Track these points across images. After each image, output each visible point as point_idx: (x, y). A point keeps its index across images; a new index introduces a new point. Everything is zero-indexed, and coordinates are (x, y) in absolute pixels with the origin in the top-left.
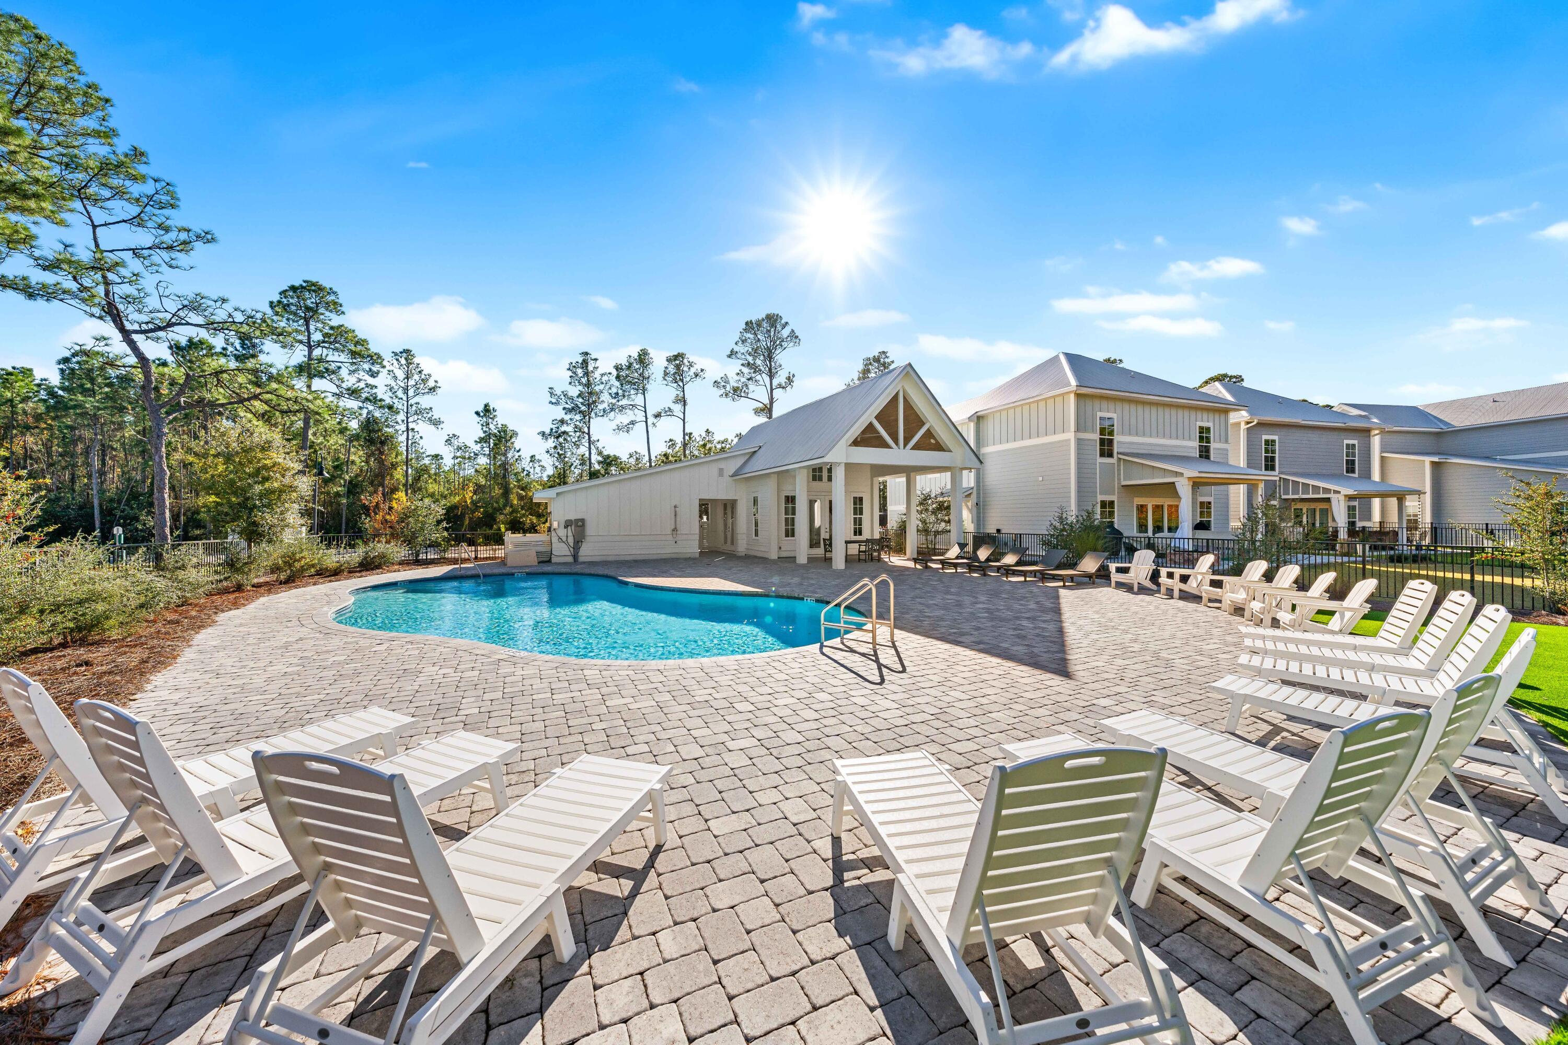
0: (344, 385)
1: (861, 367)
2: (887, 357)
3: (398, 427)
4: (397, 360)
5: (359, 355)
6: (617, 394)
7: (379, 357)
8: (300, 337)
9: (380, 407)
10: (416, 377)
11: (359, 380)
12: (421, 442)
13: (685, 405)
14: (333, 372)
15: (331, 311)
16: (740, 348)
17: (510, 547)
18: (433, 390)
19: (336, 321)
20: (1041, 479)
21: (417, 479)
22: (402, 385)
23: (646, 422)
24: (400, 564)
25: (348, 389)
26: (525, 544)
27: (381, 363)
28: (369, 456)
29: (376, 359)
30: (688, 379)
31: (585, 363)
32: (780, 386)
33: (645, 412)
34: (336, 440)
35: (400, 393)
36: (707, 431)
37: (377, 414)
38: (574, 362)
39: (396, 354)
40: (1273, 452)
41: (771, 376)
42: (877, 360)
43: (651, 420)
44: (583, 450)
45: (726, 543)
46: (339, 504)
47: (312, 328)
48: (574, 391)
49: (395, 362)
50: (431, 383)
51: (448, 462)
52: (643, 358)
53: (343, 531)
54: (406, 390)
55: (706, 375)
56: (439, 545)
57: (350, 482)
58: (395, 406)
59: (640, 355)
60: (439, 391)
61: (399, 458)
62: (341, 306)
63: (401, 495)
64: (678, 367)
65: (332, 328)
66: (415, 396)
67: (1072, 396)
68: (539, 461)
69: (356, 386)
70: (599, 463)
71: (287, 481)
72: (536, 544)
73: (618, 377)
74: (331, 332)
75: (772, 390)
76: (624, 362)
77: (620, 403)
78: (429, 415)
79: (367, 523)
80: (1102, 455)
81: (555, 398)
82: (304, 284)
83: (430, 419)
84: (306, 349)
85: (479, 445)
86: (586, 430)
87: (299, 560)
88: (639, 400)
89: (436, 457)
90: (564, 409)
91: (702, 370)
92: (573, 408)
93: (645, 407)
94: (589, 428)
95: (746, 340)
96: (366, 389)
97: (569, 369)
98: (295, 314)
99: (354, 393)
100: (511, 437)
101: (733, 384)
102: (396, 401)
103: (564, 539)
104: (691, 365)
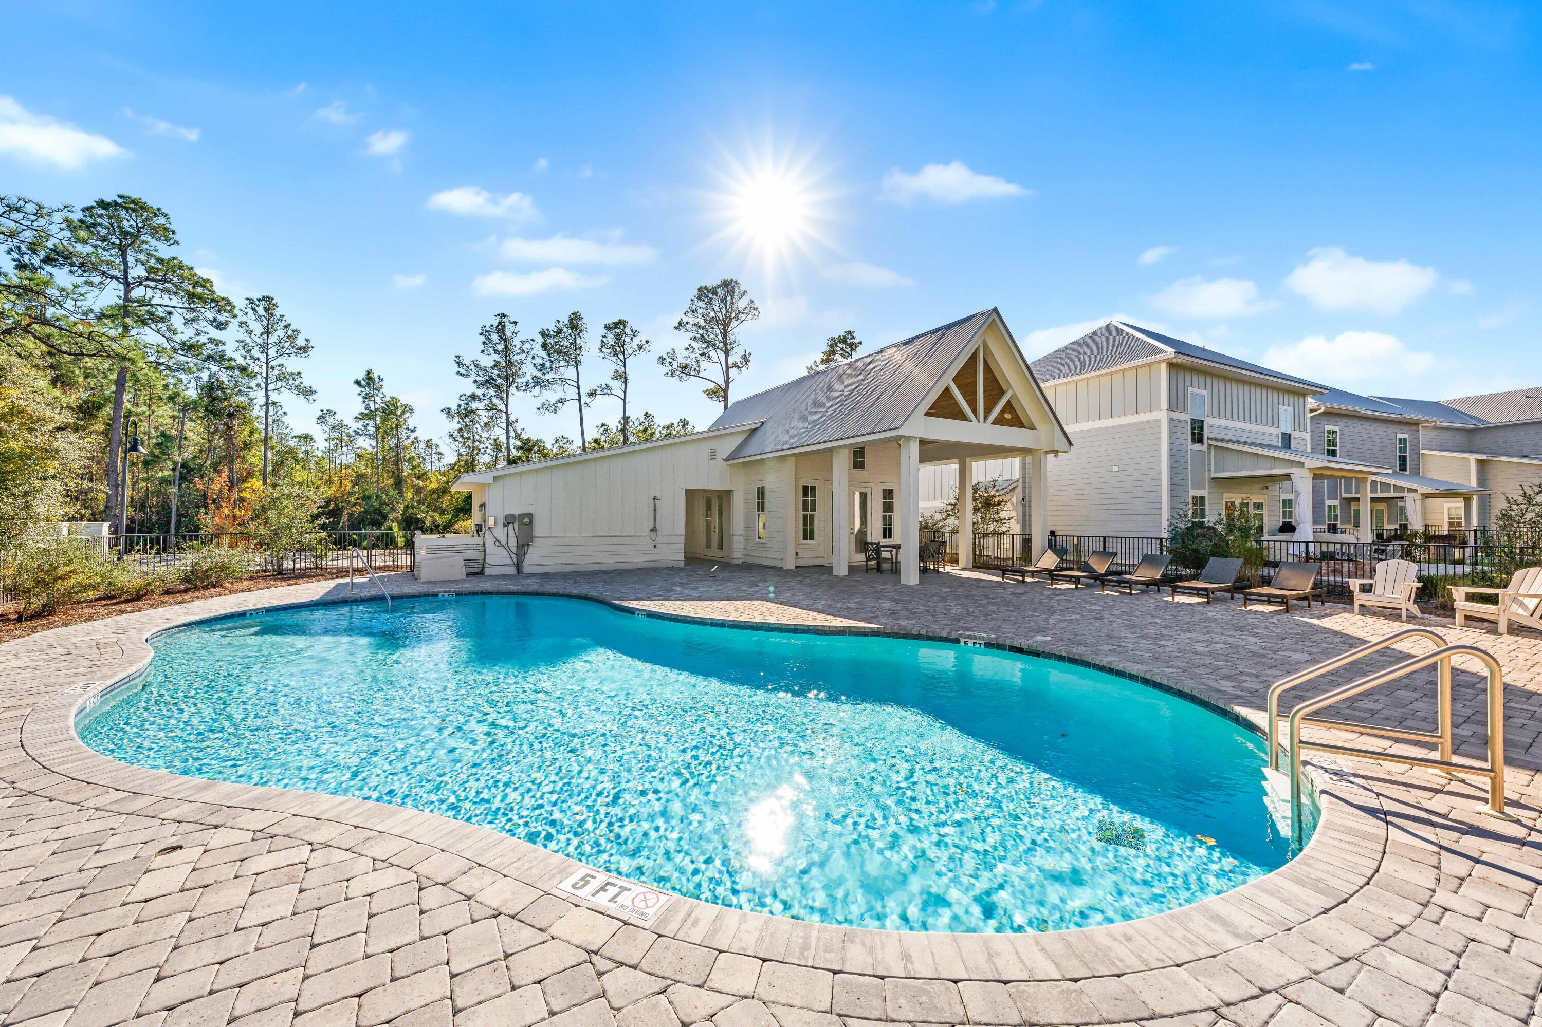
0: (177, 338)
1: (825, 348)
2: (854, 338)
3: (252, 394)
4: (253, 309)
5: (200, 298)
6: (543, 365)
7: (228, 303)
8: (113, 272)
9: (228, 368)
10: (281, 333)
11: (199, 333)
12: (285, 419)
13: (625, 382)
14: (162, 319)
15: (159, 239)
16: (691, 319)
17: (423, 552)
18: (304, 350)
19: (165, 251)
20: (1116, 469)
21: (280, 464)
22: (260, 341)
23: (579, 400)
24: (251, 578)
25: (184, 344)
26: (448, 549)
27: (230, 312)
28: (211, 434)
29: (223, 305)
30: (630, 351)
31: (501, 328)
32: (735, 365)
33: (578, 388)
34: (165, 411)
35: (256, 352)
36: (647, 415)
37: (224, 377)
38: (488, 325)
39: (251, 301)
40: (1335, 445)
41: (727, 353)
42: (843, 340)
43: (584, 399)
44: (499, 432)
45: (709, 546)
46: (167, 496)
47: (130, 260)
48: (487, 361)
49: (250, 312)
50: (300, 342)
51: (320, 444)
52: (575, 323)
53: (173, 529)
54: (265, 348)
55: (651, 347)
56: (312, 549)
57: (184, 466)
58: (250, 368)
59: (571, 320)
60: (311, 352)
61: (256, 435)
62: (173, 233)
63: (256, 483)
64: (618, 337)
65: (160, 260)
66: (277, 357)
67: (1164, 366)
68: (437, 446)
69: (195, 340)
70: (518, 448)
71: (36, 439)
72: (462, 548)
73: (544, 346)
74: (159, 266)
75: (727, 368)
76: (552, 328)
77: (547, 377)
78: (297, 383)
79: (208, 521)
80: (1193, 441)
81: (462, 367)
82: (120, 201)
83: (297, 387)
84: (121, 287)
85: (361, 423)
86: (503, 408)
87: (64, 578)
88: (570, 373)
89: (307, 438)
90: (475, 381)
91: (647, 342)
92: (487, 381)
93: (578, 382)
94: (507, 405)
95: (696, 311)
96: (209, 345)
97: (482, 334)
98: (105, 240)
99: (189, 348)
100: (403, 413)
101: (682, 361)
102: (250, 362)
103: (504, 542)
104: (634, 334)
